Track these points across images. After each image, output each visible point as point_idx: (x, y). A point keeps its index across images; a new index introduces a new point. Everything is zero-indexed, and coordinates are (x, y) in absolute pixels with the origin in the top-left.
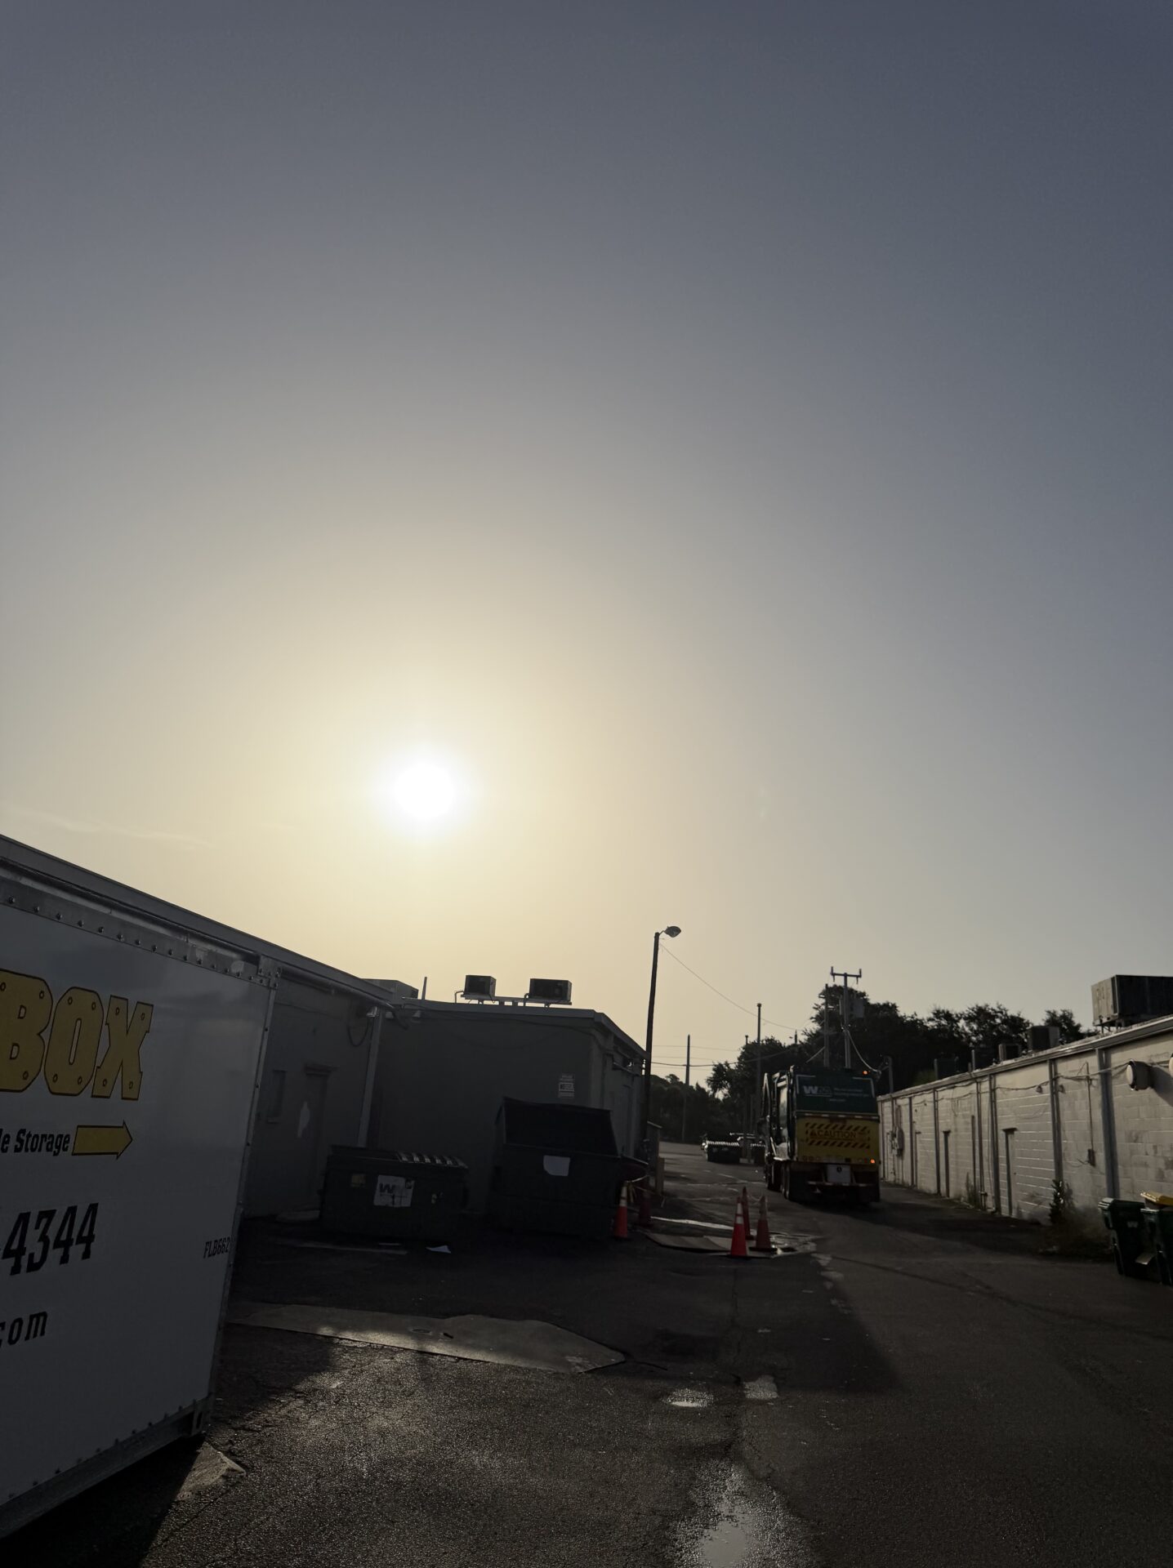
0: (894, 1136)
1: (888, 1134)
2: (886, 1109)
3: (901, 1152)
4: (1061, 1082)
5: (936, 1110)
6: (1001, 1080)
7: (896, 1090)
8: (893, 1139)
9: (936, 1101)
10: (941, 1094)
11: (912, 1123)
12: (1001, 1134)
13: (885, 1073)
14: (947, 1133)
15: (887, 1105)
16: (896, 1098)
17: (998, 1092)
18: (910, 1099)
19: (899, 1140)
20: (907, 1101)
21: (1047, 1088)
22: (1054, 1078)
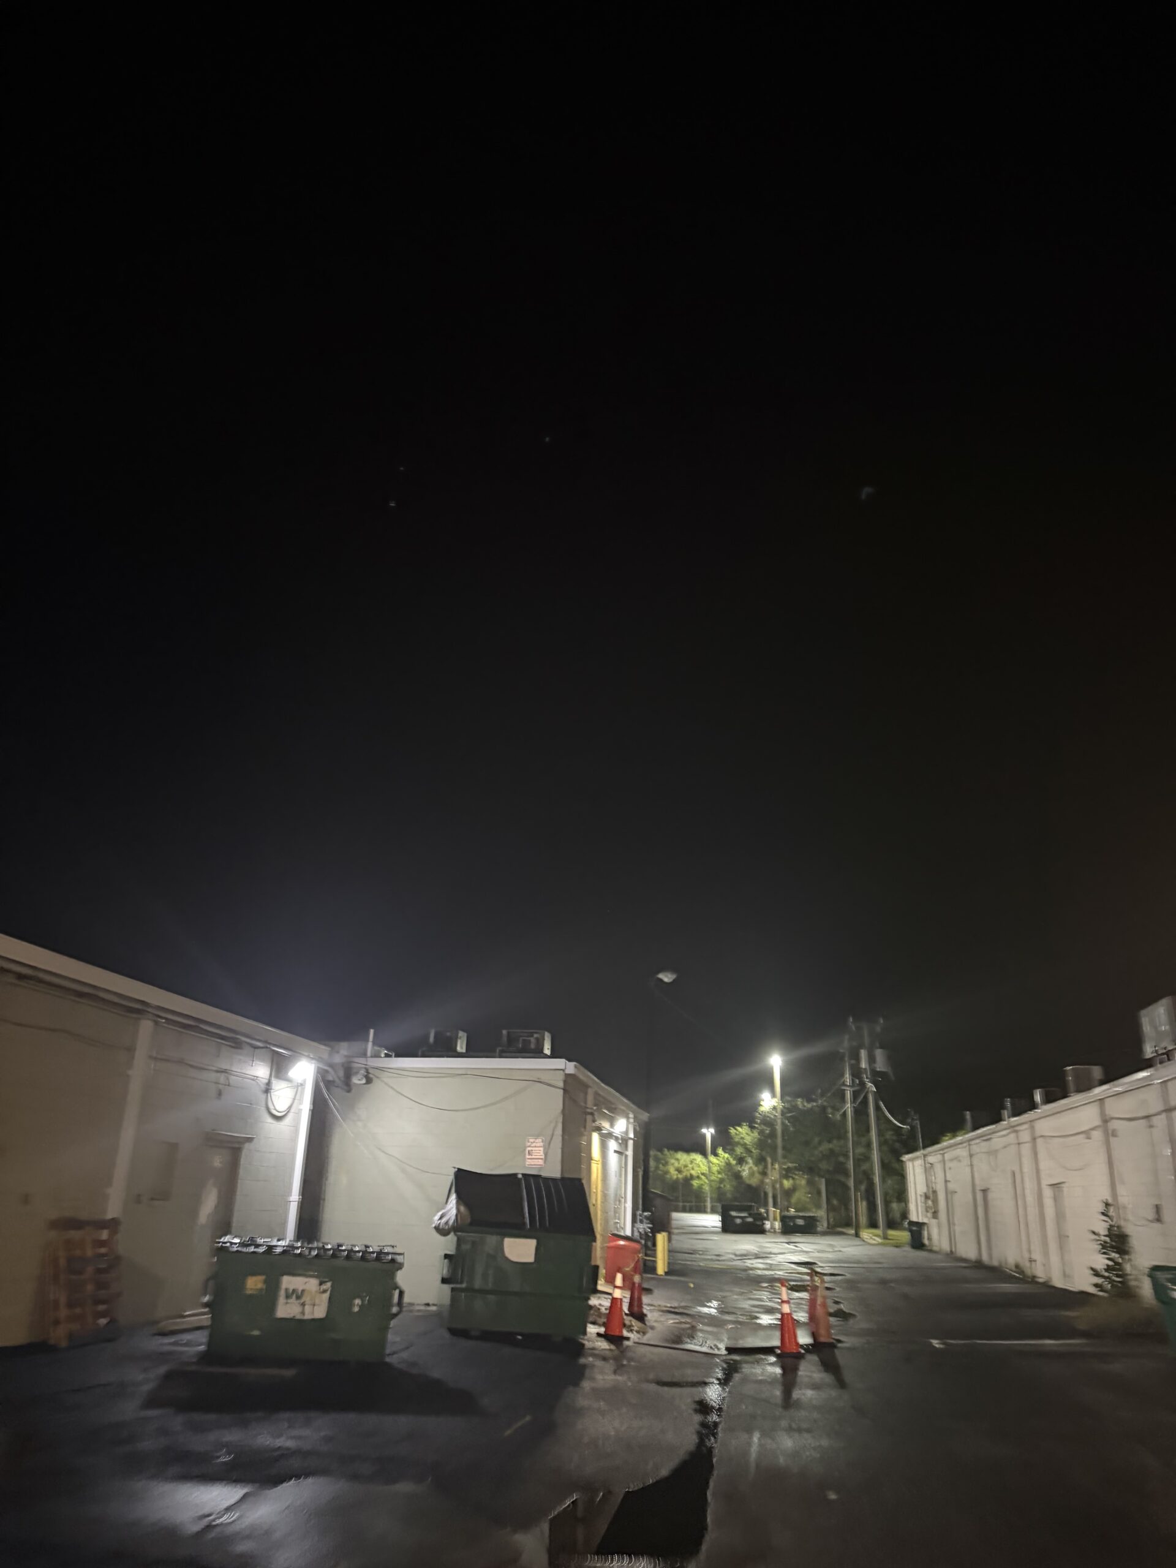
0: (927, 1197)
1: (921, 1196)
2: (915, 1167)
3: (935, 1215)
4: (1114, 1125)
5: (972, 1165)
6: (1044, 1127)
7: (925, 1147)
8: (926, 1203)
9: (971, 1156)
10: (975, 1149)
11: (946, 1181)
12: (1048, 1193)
13: (913, 1128)
14: (985, 1191)
15: (919, 1163)
16: (925, 1156)
17: (1039, 1141)
18: (943, 1154)
19: (933, 1201)
20: (939, 1157)
21: (1097, 1135)
22: (1106, 1120)
